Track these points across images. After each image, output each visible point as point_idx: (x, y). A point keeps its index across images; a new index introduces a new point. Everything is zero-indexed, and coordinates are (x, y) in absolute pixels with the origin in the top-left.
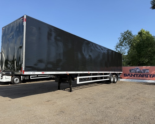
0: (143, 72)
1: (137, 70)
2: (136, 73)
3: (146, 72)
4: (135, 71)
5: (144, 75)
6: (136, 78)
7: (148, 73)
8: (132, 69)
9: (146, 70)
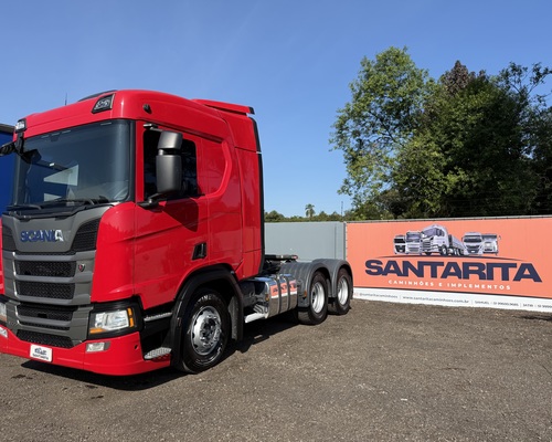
0: (466, 252)
1: (438, 241)
2: (428, 254)
3: (481, 252)
4: (427, 245)
5: (471, 268)
6: (427, 281)
7: (494, 255)
8: (408, 236)
9: (484, 237)
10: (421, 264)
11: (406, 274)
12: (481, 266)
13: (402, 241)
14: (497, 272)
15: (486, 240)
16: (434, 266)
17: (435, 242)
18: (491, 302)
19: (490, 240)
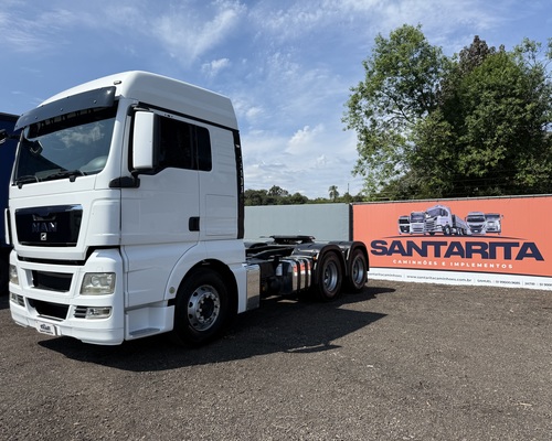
0: (469, 232)
1: (441, 221)
2: (432, 234)
3: (483, 232)
4: (430, 225)
5: (474, 247)
6: (430, 260)
7: (496, 235)
8: (412, 216)
9: (486, 216)
11: (410, 254)
12: (483, 245)
13: (406, 222)
14: (500, 251)
15: (489, 220)
17: (438, 222)
18: (494, 281)
19: (493, 219)
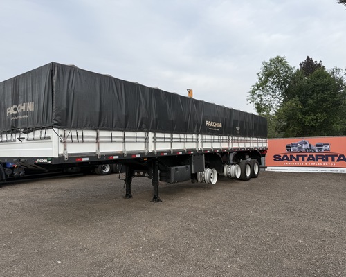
0: (317, 151)
2: (301, 152)
3: (323, 151)
4: (300, 148)
6: (300, 163)
7: (328, 152)
8: (292, 144)
9: (324, 144)
10: (298, 156)
11: (291, 160)
12: (323, 156)
13: (289, 147)
14: (330, 158)
16: (303, 156)
17: (303, 147)
18: (328, 170)
19: (327, 146)
